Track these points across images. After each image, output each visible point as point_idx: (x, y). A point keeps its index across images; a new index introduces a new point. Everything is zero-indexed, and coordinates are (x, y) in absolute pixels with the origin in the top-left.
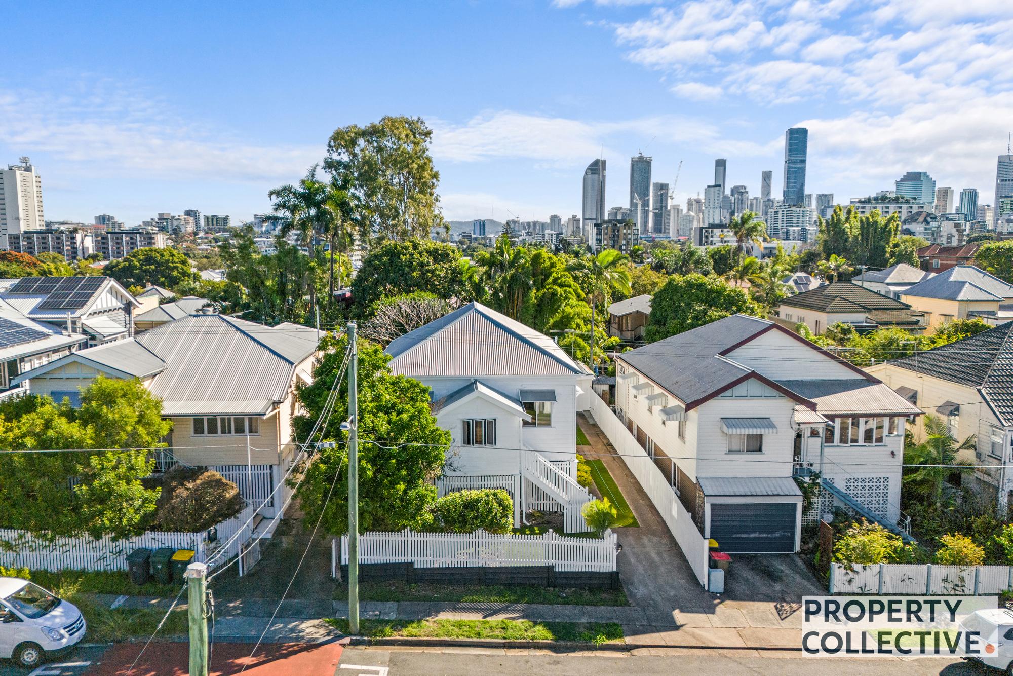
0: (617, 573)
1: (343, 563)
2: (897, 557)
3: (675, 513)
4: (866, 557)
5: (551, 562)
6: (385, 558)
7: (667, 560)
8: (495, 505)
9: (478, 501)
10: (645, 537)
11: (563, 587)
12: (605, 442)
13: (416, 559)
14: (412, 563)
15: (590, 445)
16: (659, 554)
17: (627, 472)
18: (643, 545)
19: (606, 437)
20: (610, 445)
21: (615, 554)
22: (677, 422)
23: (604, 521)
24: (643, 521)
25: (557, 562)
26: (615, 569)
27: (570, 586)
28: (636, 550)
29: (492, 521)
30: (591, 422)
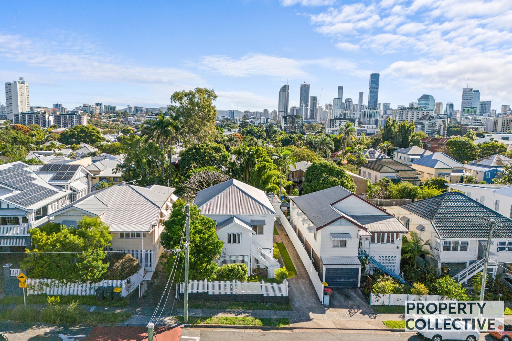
0: (288, 297)
1: (180, 292)
2: (396, 291)
3: (311, 270)
4: (384, 291)
5: (262, 292)
6: (197, 291)
7: (308, 290)
8: (241, 270)
9: (234, 269)
10: (299, 280)
11: (267, 302)
12: (285, 234)
13: (209, 291)
14: (207, 293)
15: (279, 235)
16: (305, 287)
17: (294, 249)
18: (299, 284)
19: (285, 231)
20: (287, 235)
21: (288, 289)
22: (314, 233)
23: (283, 276)
24: (299, 272)
25: (265, 293)
26: (287, 296)
27: (270, 302)
28: (296, 286)
29: (240, 277)
30: (280, 223)
